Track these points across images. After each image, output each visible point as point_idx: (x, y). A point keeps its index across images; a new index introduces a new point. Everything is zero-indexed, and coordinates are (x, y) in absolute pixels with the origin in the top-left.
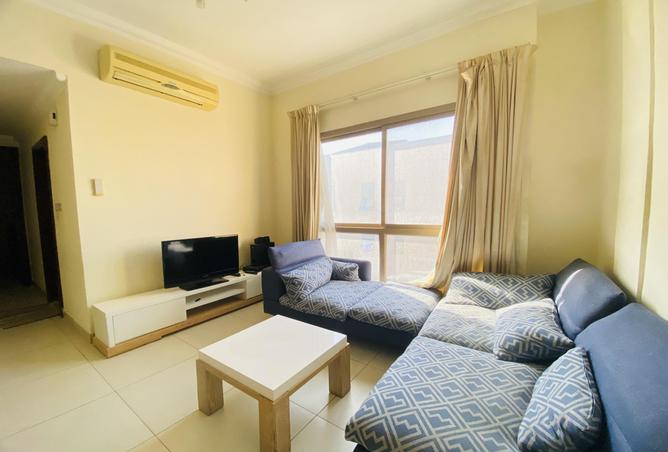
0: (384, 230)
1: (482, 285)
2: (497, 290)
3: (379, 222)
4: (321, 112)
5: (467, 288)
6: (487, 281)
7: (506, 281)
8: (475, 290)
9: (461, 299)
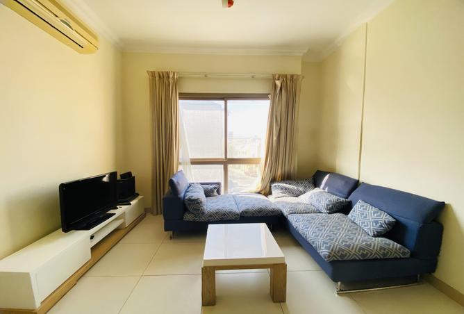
0: (226, 162)
1: (288, 186)
2: (295, 188)
3: (224, 157)
4: (179, 78)
5: (282, 189)
6: (290, 184)
7: (298, 183)
8: (286, 189)
9: (281, 195)
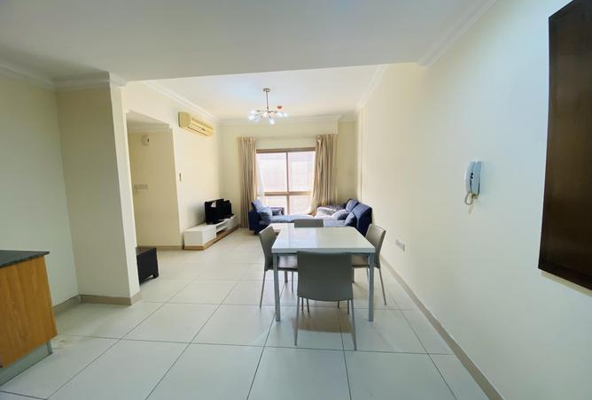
0: (288, 194)
3: (286, 191)
4: (256, 140)
8: (326, 211)
9: (321, 213)
